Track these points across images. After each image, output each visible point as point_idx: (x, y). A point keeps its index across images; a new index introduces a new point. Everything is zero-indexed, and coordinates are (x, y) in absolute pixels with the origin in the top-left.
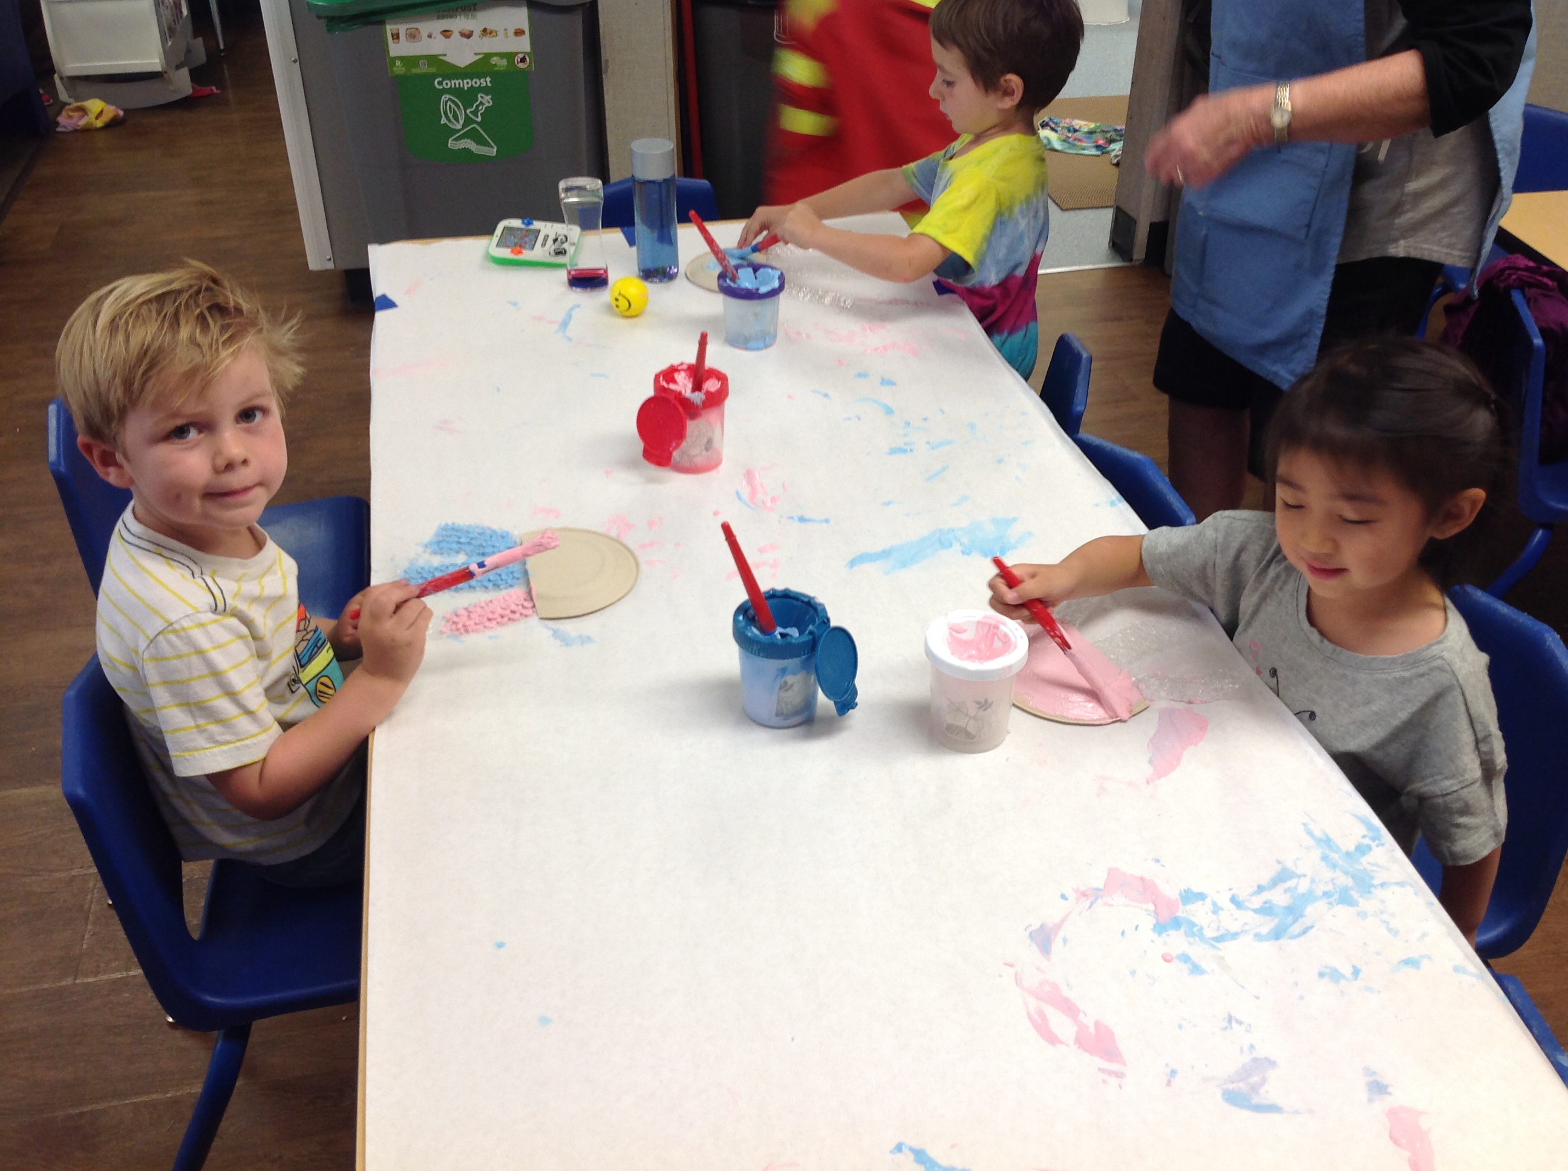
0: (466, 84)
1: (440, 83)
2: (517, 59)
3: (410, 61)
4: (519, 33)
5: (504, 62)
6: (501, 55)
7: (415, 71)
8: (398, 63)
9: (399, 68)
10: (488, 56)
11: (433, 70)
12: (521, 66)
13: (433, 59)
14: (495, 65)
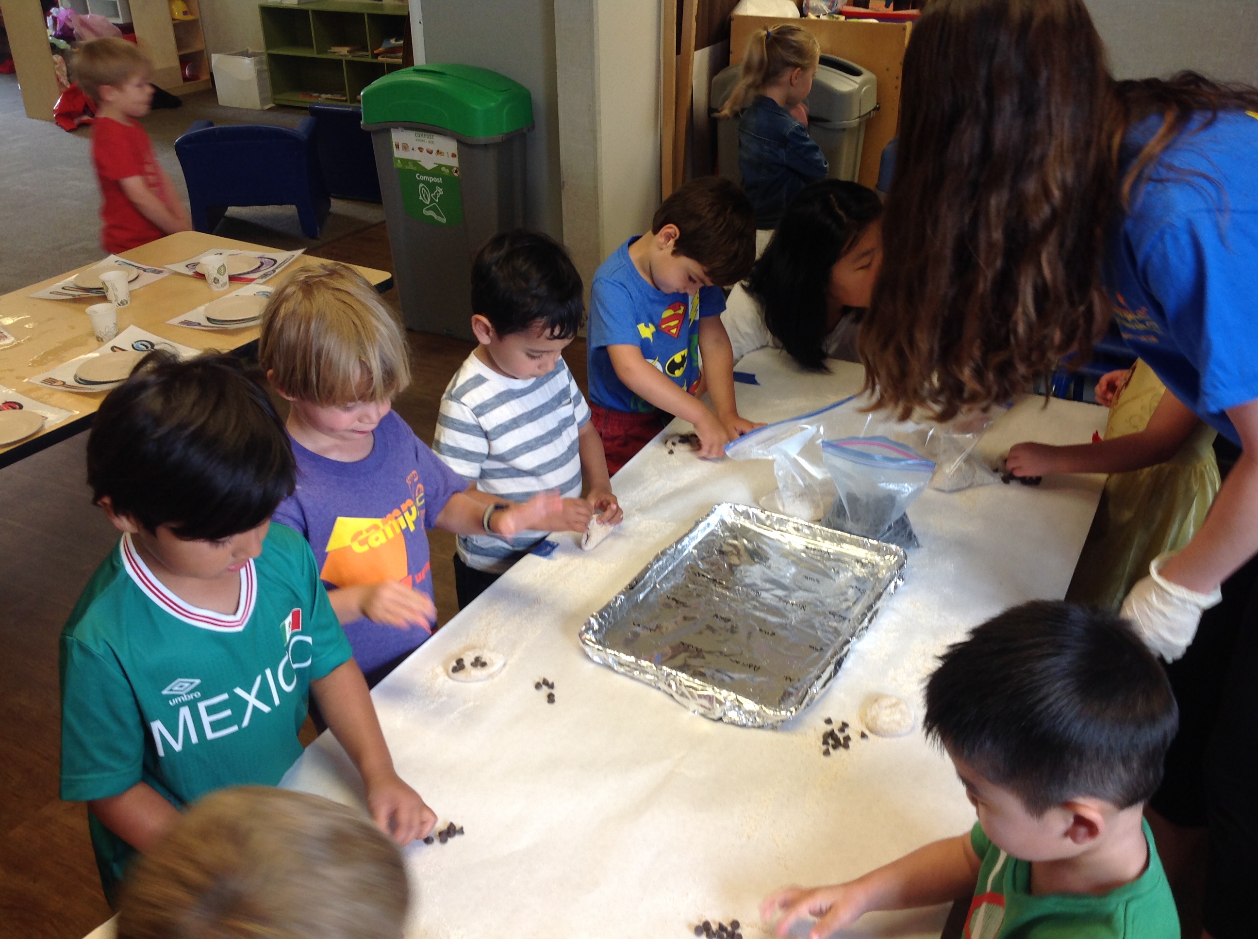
0: (431, 180)
1: (419, 177)
2: (454, 170)
3: (405, 161)
4: (454, 156)
5: (447, 171)
6: (447, 167)
7: (407, 167)
8: (399, 161)
9: (399, 164)
10: (440, 166)
11: (415, 168)
12: (456, 174)
13: (415, 163)
14: (444, 172)
